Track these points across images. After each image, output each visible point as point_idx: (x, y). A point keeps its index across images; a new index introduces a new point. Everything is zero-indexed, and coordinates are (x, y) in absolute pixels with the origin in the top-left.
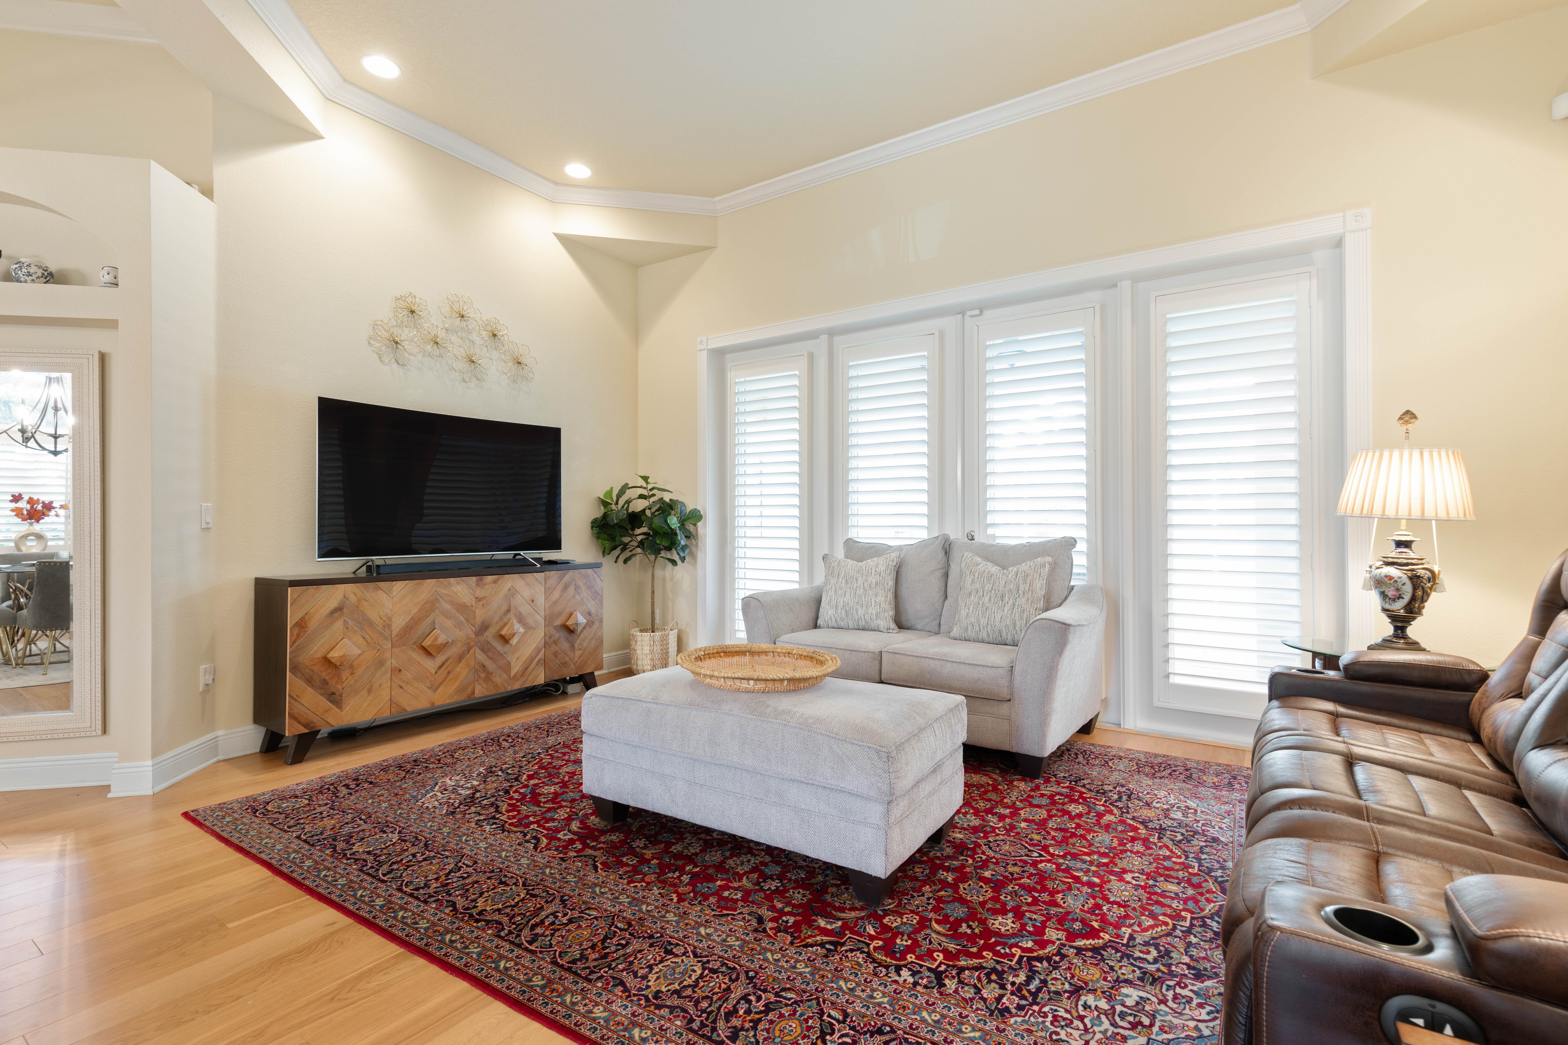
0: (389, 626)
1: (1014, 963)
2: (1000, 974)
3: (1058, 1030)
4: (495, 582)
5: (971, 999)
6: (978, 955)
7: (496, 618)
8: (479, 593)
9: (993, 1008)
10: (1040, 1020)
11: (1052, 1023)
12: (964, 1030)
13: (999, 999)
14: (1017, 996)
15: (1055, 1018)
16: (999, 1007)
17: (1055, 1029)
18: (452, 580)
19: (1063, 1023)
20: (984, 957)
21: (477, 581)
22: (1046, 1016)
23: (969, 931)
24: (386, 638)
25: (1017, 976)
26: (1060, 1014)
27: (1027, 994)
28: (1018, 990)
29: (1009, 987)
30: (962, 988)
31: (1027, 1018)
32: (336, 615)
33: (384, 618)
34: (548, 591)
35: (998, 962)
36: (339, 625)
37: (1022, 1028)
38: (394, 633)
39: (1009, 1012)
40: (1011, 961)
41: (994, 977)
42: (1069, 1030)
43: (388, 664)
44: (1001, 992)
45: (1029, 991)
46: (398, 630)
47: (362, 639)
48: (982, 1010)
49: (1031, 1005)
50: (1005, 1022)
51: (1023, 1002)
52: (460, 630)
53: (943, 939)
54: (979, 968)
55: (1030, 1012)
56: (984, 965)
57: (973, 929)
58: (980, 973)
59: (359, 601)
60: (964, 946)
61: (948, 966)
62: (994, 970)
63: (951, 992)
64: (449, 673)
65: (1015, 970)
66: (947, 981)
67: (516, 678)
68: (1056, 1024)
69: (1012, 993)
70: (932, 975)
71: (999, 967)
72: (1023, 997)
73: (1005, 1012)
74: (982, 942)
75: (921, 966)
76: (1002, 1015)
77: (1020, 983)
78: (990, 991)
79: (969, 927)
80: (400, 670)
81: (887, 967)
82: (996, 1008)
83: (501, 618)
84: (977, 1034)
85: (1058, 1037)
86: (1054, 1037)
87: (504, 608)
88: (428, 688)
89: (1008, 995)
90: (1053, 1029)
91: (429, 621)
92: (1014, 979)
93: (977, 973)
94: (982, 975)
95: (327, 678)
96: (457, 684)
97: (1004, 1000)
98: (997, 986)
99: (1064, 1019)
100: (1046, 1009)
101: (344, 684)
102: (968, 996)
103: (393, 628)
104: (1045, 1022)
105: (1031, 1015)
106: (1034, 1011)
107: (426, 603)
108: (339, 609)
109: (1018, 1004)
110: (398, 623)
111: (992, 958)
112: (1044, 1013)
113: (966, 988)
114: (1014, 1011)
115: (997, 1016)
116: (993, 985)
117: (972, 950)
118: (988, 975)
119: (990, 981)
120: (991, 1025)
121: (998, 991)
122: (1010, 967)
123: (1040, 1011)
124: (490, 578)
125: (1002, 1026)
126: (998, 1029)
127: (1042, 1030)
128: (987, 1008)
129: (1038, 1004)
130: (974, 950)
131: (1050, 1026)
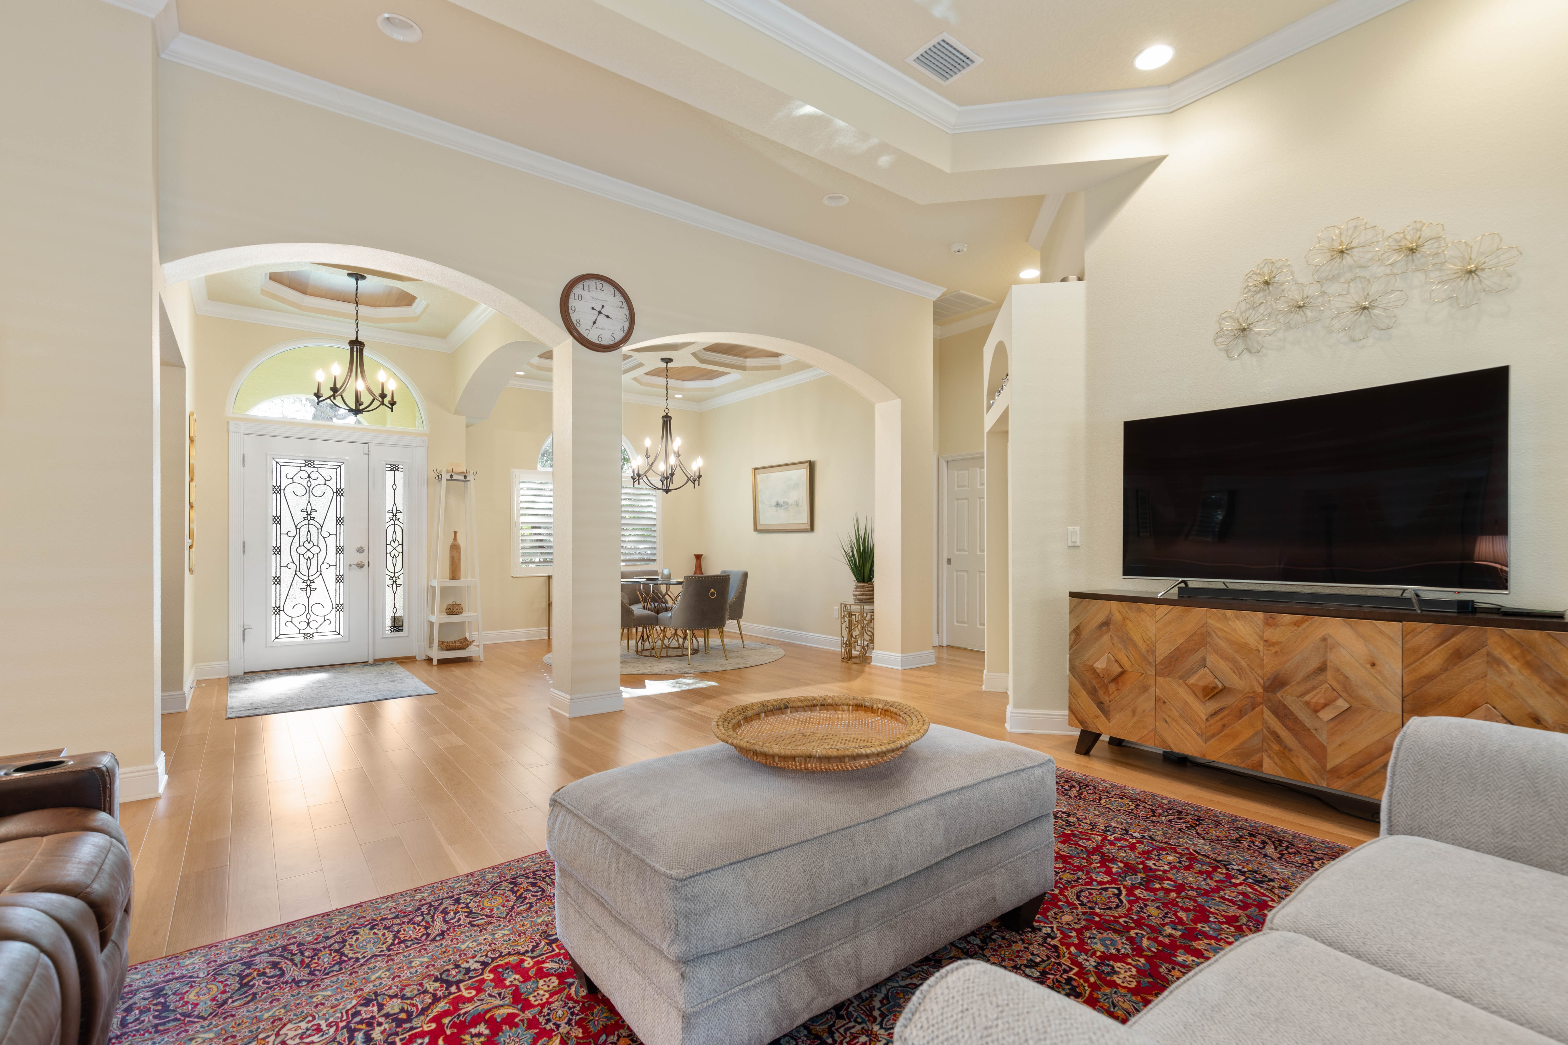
0: (1153, 652)
1: (397, 1039)
2: (399, 1022)
3: (310, 1025)
4: (1297, 624)
5: (402, 990)
6: (437, 1019)
7: (1300, 676)
8: (1269, 634)
9: (379, 998)
10: (331, 1020)
11: (319, 1025)
12: (387, 973)
13: (381, 1007)
14: (366, 1019)
15: (318, 1030)
16: (375, 1002)
17: (313, 1023)
18: (1229, 613)
19: (308, 1033)
20: (431, 1021)
21: (1266, 619)
22: (329, 1025)
23: (474, 1031)
24: (1149, 663)
25: (382, 1032)
26: (317, 1036)
27: (360, 1026)
28: (370, 1023)
29: (381, 1020)
30: (419, 990)
31: (344, 1011)
32: (1104, 629)
33: (1148, 642)
34: (1410, 656)
35: (412, 1029)
36: (1106, 638)
37: (342, 1004)
38: (1158, 660)
39: (362, 1005)
40: (401, 1040)
41: (403, 1016)
42: (300, 1031)
43: (1152, 690)
44: (383, 1012)
45: (360, 1030)
46: (1162, 657)
47: (1126, 658)
48: (386, 990)
49: (349, 1023)
50: (359, 997)
51: (358, 1019)
52: (1240, 678)
53: (486, 1007)
54: (424, 1011)
55: (345, 1018)
56: (422, 1018)
57: (473, 1036)
58: (417, 1009)
59: (1124, 619)
60: (459, 1015)
61: (450, 994)
62: (409, 1019)
63: (424, 982)
64: (1224, 726)
65: (389, 1035)
66: (437, 985)
67: (1336, 772)
68: (315, 1027)
69: (373, 1017)
70: (454, 979)
71: (407, 1026)
72: (361, 1022)
73: (367, 1002)
74: (448, 1032)
75: (470, 978)
76: (366, 999)
77: (374, 1029)
78: (394, 1006)
79: (479, 1035)
80: (1164, 702)
81: (493, 959)
82: (376, 999)
83: (1308, 678)
84: (373, 978)
85: (306, 1020)
86: (310, 1018)
87: (1315, 663)
88: (1198, 734)
89: (375, 1014)
90: (315, 1022)
91: (1198, 656)
92: (382, 1028)
93: (420, 1007)
94: (414, 1009)
95: (1097, 686)
96: (1236, 743)
97: (375, 1009)
98: (392, 1012)
99: (310, 1036)
100: (332, 1030)
101: (1112, 697)
102: (408, 989)
103: (1157, 654)
104: (326, 1021)
105: (342, 1016)
106: (342, 1021)
107: (1194, 634)
108: (1106, 624)
109: (361, 1015)
110: (1163, 650)
111: (422, 1026)
112: (332, 1027)
113: (416, 992)
114: (359, 1008)
115: (370, 996)
116: (397, 1010)
117: (449, 1018)
118: (409, 1014)
119: (402, 1010)
120: (369, 988)
121: (387, 1009)
122: (397, 1034)
123: (337, 1024)
124: (1287, 618)
125: (359, 993)
126: (361, 990)
127: (324, 1015)
128: (384, 994)
129: (343, 1028)
130: (446, 1021)
131: (319, 1022)
